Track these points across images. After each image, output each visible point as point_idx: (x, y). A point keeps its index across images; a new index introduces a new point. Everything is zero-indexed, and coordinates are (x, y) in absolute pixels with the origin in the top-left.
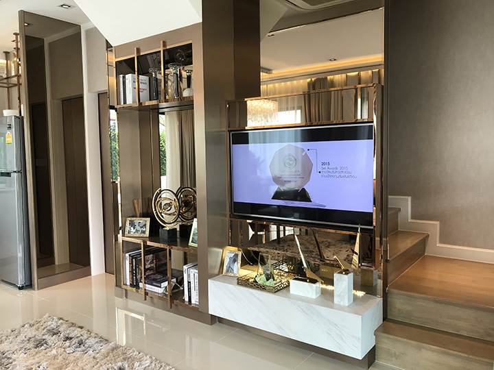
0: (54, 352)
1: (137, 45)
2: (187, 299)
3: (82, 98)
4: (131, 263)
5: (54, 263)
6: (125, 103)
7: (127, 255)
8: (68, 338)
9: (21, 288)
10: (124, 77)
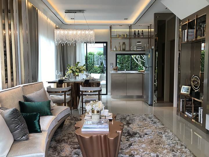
0: (146, 122)
1: (188, 18)
2: (199, 121)
3: (175, 40)
4: (182, 103)
5: (164, 101)
6: (184, 41)
7: (181, 100)
8: (153, 121)
9: (149, 105)
10: (184, 31)
